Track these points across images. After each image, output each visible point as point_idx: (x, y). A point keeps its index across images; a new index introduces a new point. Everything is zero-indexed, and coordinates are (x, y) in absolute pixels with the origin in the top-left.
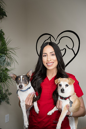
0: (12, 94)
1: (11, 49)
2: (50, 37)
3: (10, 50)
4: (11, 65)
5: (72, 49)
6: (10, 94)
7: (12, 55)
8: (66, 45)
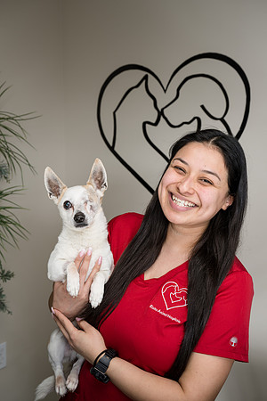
0: (12, 275)
1: (10, 118)
2: (146, 78)
3: (5, 123)
4: (10, 177)
5: (222, 120)
6: (7, 276)
7: (11, 139)
8: (202, 107)
